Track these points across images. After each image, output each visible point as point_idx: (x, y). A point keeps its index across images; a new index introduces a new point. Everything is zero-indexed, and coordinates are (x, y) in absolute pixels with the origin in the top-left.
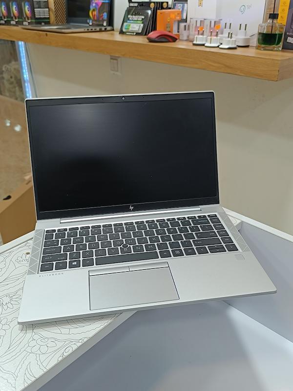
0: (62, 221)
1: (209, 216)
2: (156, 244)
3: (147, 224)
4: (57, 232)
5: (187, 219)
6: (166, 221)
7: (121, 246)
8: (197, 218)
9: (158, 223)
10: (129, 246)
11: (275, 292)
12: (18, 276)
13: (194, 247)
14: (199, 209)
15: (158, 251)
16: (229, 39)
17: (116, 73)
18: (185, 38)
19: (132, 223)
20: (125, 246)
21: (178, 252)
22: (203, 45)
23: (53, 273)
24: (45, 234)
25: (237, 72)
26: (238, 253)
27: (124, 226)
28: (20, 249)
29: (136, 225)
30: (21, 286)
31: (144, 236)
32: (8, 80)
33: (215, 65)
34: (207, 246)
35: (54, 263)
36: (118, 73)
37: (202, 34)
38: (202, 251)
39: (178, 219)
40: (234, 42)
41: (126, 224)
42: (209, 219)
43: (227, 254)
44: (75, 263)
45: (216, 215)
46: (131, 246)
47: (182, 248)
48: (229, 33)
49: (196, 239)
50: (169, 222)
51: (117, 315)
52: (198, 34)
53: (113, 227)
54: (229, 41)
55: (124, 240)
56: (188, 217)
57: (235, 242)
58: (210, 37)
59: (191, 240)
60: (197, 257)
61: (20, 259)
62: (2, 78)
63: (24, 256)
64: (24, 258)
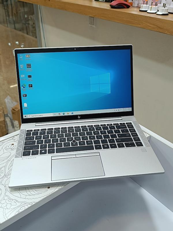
0: (36, 125)
1: (127, 123)
2: (93, 140)
3: (88, 128)
4: (33, 131)
5: (113, 125)
6: (100, 126)
7: (72, 141)
8: (119, 125)
9: (95, 127)
10: (76, 141)
11: (163, 173)
12: (4, 158)
13: (116, 143)
14: (121, 119)
15: (94, 145)
16: (164, 8)
17: (92, 26)
18: (136, 5)
19: (79, 127)
20: (74, 141)
21: (106, 146)
22: (146, 11)
23: (30, 157)
24: (26, 132)
25: (165, 31)
26: (143, 148)
27: (74, 129)
28: (9, 141)
29: (81, 128)
30: (4, 165)
31: (86, 136)
32: (32, 25)
33: (151, 26)
34: (124, 143)
35: (31, 151)
36: (94, 26)
37: (147, 4)
38: (121, 146)
39: (108, 125)
40: (166, 10)
41: (75, 127)
42: (126, 125)
43: (136, 148)
44: (44, 151)
45: (131, 123)
46: (78, 142)
47: (109, 144)
48: (164, 4)
49: (118, 138)
50: (102, 127)
51: (65, 184)
52: (144, 4)
53: (67, 129)
54: (163, 9)
55: (74, 137)
56: (114, 124)
57: (142, 141)
58: (151, 6)
59: (115, 139)
60: (118, 150)
61: (7, 147)
62: (29, 24)
63: (10, 145)
64: (10, 147)
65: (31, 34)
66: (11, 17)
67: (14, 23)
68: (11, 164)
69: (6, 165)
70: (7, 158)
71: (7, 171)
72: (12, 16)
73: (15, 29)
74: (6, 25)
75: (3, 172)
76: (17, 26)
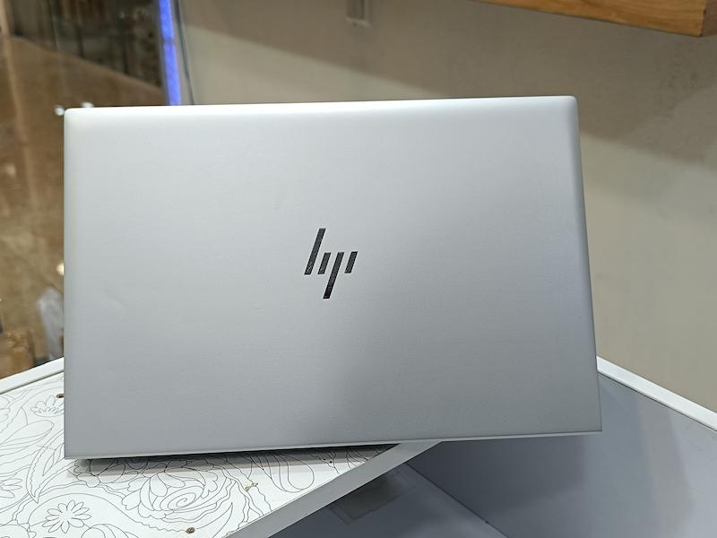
12: (27, 440)
17: (358, 22)
25: (609, 15)
30: (29, 460)
32: (143, 42)
36: (365, 23)
61: (41, 406)
62: (132, 38)
63: (52, 400)
64: (50, 404)
65: (140, 72)
66: (67, 14)
67: (80, 35)
68: (51, 460)
69: (36, 460)
70: (39, 440)
71: (38, 479)
72: (73, 12)
73: (82, 55)
74: (49, 43)
75: (23, 484)
76: (90, 45)
